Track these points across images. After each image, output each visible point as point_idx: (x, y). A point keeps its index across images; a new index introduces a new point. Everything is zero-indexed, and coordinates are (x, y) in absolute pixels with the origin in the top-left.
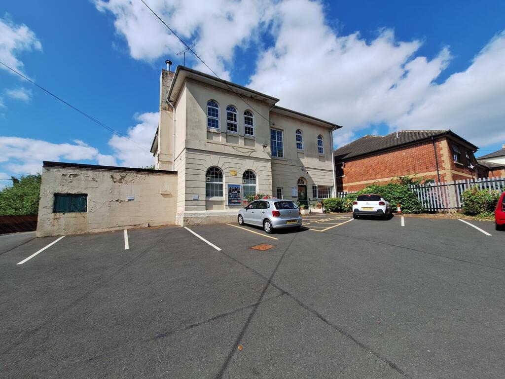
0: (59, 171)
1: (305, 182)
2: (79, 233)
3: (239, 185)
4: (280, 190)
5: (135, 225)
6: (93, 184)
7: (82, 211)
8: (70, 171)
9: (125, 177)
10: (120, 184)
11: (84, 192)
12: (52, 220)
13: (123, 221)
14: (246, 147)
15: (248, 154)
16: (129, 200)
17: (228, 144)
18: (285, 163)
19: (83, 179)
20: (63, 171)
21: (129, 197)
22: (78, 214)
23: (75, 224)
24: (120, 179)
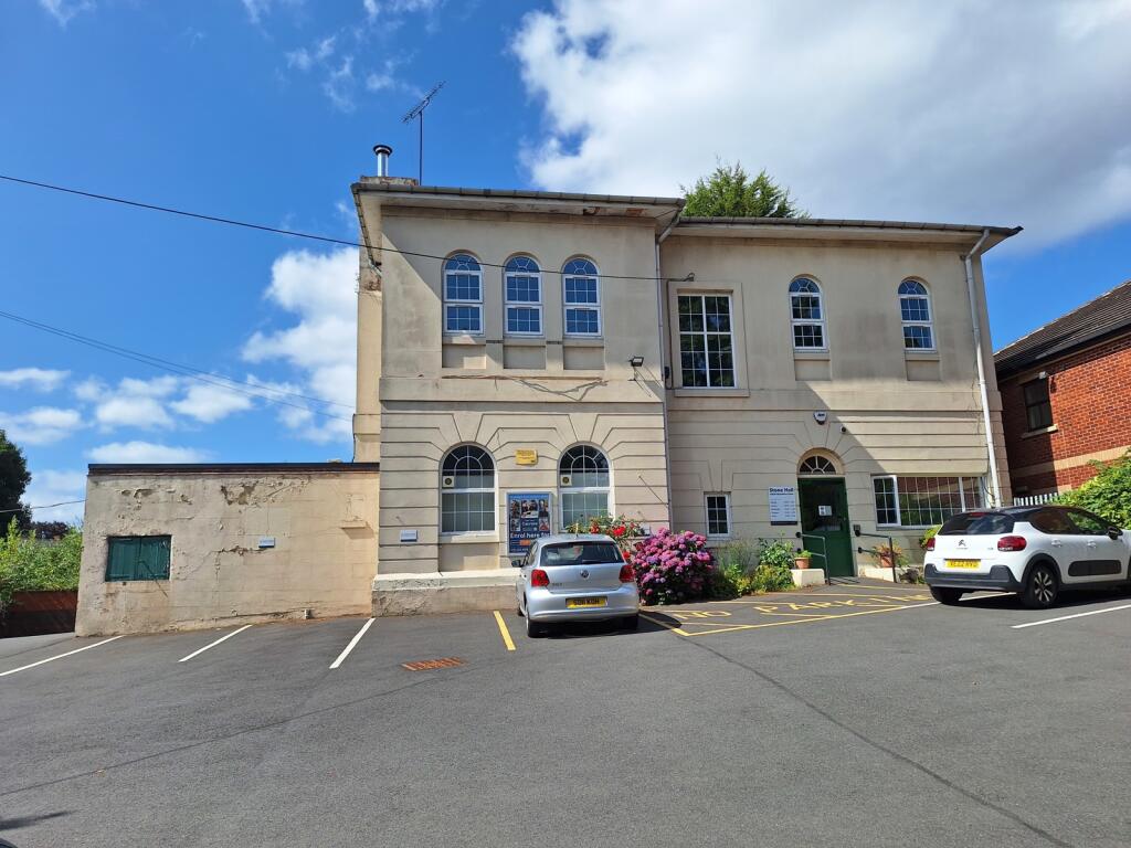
0: (117, 485)
1: (835, 464)
2: (153, 631)
3: (547, 494)
4: (722, 501)
5: (276, 614)
6: (182, 510)
7: (160, 577)
8: (137, 483)
9: (252, 489)
10: (243, 507)
11: (164, 531)
12: (102, 599)
13: (248, 604)
14: (571, 373)
15: (577, 396)
16: (263, 548)
17: (508, 373)
18: (738, 405)
19: (163, 499)
20: (125, 483)
21: (261, 538)
22: (151, 585)
23: (145, 609)
24: (242, 495)
